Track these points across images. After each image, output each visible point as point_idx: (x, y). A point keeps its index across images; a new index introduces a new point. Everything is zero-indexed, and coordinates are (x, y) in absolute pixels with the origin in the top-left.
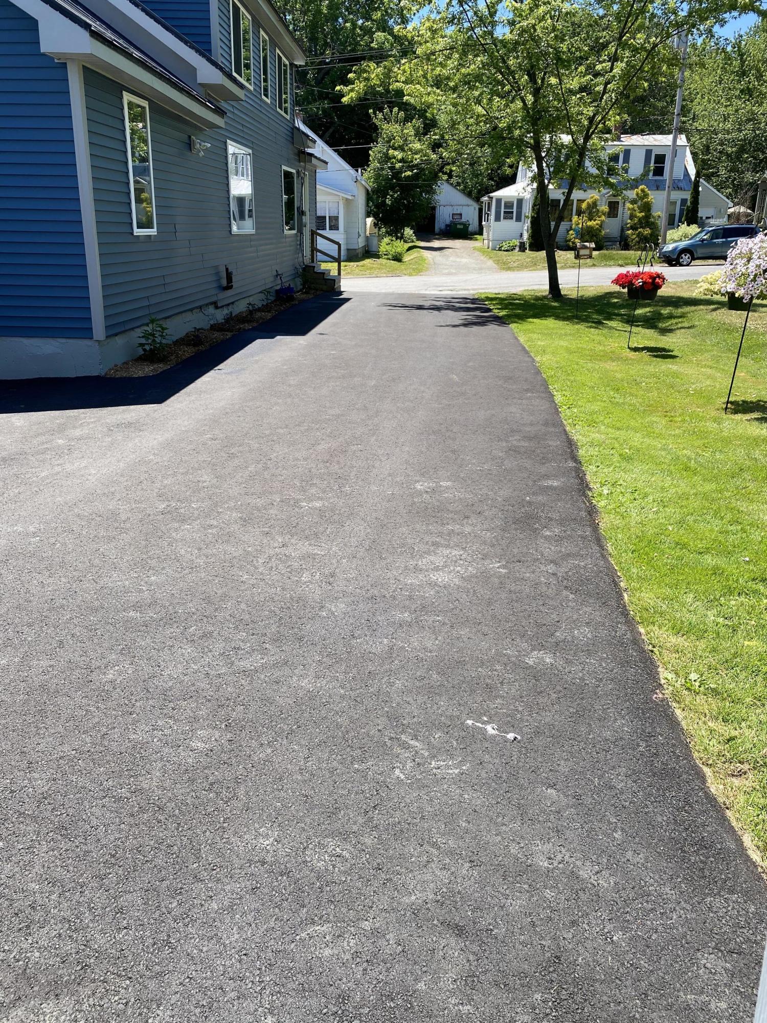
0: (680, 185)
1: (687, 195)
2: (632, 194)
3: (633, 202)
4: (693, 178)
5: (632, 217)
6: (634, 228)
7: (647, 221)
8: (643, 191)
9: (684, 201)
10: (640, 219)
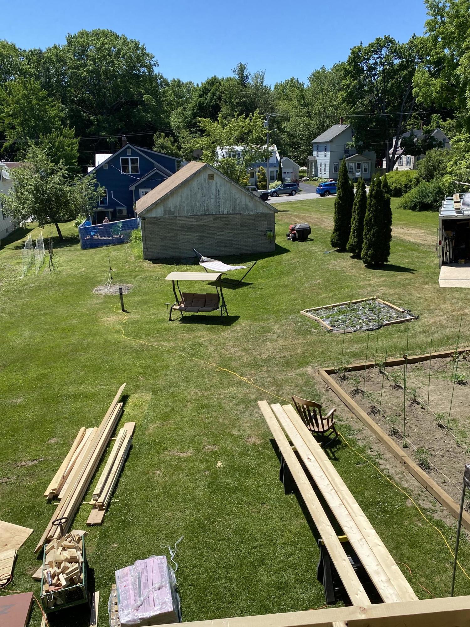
0: (275, 165)
1: (278, 169)
2: (258, 169)
3: (259, 172)
4: (279, 160)
5: (259, 177)
6: (260, 182)
7: (264, 179)
8: (262, 168)
9: (277, 171)
10: (262, 179)
